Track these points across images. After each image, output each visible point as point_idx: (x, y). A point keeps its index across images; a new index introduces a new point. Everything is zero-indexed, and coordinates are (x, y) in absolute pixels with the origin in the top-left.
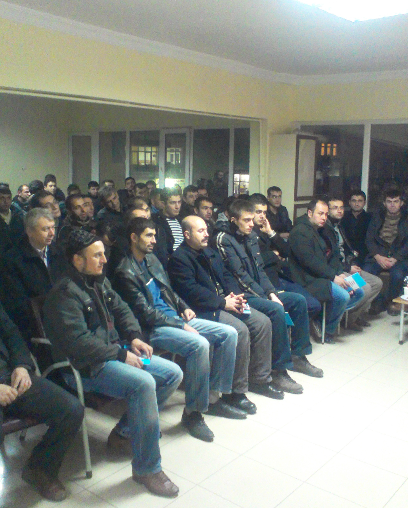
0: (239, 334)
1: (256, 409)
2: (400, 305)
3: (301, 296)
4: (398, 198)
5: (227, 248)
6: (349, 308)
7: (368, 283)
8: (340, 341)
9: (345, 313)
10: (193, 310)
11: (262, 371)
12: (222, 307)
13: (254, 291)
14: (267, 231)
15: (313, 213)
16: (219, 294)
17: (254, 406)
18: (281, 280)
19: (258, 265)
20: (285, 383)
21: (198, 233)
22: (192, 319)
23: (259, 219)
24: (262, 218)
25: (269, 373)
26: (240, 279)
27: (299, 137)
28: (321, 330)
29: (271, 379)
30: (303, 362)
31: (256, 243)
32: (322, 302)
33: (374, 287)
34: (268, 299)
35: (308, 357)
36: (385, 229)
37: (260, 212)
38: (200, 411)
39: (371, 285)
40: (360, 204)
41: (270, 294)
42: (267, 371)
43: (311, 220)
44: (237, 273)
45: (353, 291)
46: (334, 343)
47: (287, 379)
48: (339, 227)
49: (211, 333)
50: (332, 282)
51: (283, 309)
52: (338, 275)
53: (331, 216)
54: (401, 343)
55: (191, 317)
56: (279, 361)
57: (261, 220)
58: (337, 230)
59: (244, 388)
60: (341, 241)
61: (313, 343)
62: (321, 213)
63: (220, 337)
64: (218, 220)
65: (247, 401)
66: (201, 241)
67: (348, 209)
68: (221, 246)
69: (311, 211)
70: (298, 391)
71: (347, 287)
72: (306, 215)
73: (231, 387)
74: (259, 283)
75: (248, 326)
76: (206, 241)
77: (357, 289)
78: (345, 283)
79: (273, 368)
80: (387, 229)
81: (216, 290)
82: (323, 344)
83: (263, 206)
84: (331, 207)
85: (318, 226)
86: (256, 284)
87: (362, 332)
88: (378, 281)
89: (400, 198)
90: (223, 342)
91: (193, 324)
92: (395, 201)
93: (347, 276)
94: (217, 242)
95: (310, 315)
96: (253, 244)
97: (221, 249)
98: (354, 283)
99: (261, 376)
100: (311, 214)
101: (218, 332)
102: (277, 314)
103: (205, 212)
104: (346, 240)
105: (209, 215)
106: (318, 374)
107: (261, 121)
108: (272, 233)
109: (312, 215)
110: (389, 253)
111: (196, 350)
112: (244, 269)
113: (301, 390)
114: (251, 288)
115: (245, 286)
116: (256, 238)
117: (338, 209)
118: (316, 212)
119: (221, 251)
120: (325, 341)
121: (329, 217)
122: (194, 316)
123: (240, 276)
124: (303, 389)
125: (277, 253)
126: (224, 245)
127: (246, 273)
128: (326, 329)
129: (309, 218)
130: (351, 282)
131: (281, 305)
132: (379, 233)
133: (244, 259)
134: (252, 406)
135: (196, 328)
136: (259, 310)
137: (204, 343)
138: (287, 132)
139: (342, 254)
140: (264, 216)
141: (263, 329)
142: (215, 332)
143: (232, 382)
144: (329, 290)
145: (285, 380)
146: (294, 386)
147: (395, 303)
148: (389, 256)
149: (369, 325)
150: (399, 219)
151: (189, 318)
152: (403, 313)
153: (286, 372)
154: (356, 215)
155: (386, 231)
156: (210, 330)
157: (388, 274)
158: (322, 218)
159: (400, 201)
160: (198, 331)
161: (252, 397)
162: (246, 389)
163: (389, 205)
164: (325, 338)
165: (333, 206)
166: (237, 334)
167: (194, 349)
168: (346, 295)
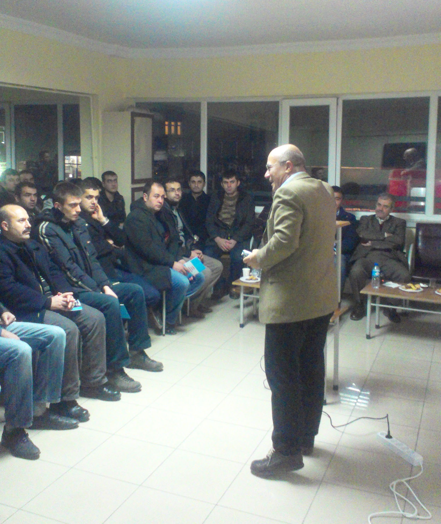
0: (68, 334)
1: (89, 415)
2: (239, 286)
3: (138, 287)
4: (234, 178)
5: (51, 238)
6: (189, 294)
7: (208, 267)
8: (182, 331)
9: (186, 301)
10: (13, 313)
11: (95, 373)
12: (47, 306)
13: (85, 285)
14: (99, 218)
15: (149, 196)
16: (44, 292)
17: (87, 412)
18: (116, 271)
19: (88, 255)
20: (121, 382)
21: (18, 224)
22: (12, 322)
23: (91, 205)
24: (94, 204)
25: (103, 374)
26: (68, 273)
27: (134, 115)
28: (161, 320)
29: (106, 380)
30: (142, 357)
31: (85, 231)
32: (161, 291)
33: (215, 271)
34: (101, 293)
35: (147, 351)
36: (223, 211)
37: (91, 197)
38: (23, 427)
39: (211, 269)
40: (200, 185)
41: (103, 286)
42: (101, 371)
43: (148, 204)
44: (64, 266)
45: (193, 277)
46: (176, 334)
47: (124, 378)
48: (178, 210)
49: (36, 336)
50: (171, 269)
51: (117, 302)
52: (177, 261)
53: (169, 199)
54: (242, 326)
55: (10, 320)
56: (115, 360)
57: (93, 206)
58: (175, 213)
59: (75, 394)
60: (180, 224)
61: (152, 336)
62: (157, 195)
63: (46, 340)
64: (44, 208)
65: (79, 408)
66: (21, 232)
67: (187, 191)
68: (45, 236)
69: (146, 195)
70: (136, 389)
71: (186, 273)
72: (142, 198)
73: (60, 395)
74: (91, 275)
75: (78, 324)
76: (28, 233)
77: (197, 274)
78: (184, 269)
79: (108, 368)
80: (226, 210)
81: (40, 288)
82: (164, 335)
83: (94, 191)
84: (168, 189)
85: (154, 210)
86: (87, 277)
87: (203, 318)
88: (218, 264)
89: (236, 178)
90: (48, 346)
91: (12, 329)
92: (231, 182)
93: (186, 261)
94: (40, 233)
95: (148, 306)
96: (82, 232)
97: (45, 240)
98: (194, 268)
99: (95, 378)
100: (147, 197)
101: (43, 334)
102: (111, 309)
103: (27, 200)
104: (185, 224)
105: (32, 202)
106: (157, 368)
107: (91, 97)
108: (105, 221)
109: (148, 199)
110: (229, 235)
111: (16, 358)
112: (74, 262)
113: (139, 387)
114: (82, 282)
115: (74, 279)
116: (85, 225)
117: (176, 191)
118: (151, 195)
119: (45, 243)
120: (167, 333)
121: (166, 200)
122: (14, 319)
123: (69, 269)
124: (141, 387)
125: (111, 242)
126: (48, 235)
127: (75, 265)
128: (167, 318)
129: (145, 202)
130: (190, 268)
131: (115, 298)
132: (218, 215)
133: (72, 249)
134: (85, 412)
135: (15, 334)
136: (91, 305)
137: (26, 348)
138: (121, 109)
139: (182, 238)
140: (95, 201)
141: (95, 326)
142: (38, 335)
143: (60, 389)
144: (168, 276)
145: (121, 378)
146: (131, 384)
147: (236, 286)
148: (229, 238)
149: (211, 311)
150: (236, 200)
151: (7, 322)
152: (242, 295)
153: (123, 369)
154: (195, 196)
155: (225, 213)
156: (33, 333)
157: (228, 257)
158: (159, 201)
159: (236, 180)
160: (19, 336)
161: (84, 403)
162: (78, 395)
163: (225, 186)
164: (166, 329)
165: (170, 189)
166: (65, 334)
167: (12, 358)
168: (186, 281)
